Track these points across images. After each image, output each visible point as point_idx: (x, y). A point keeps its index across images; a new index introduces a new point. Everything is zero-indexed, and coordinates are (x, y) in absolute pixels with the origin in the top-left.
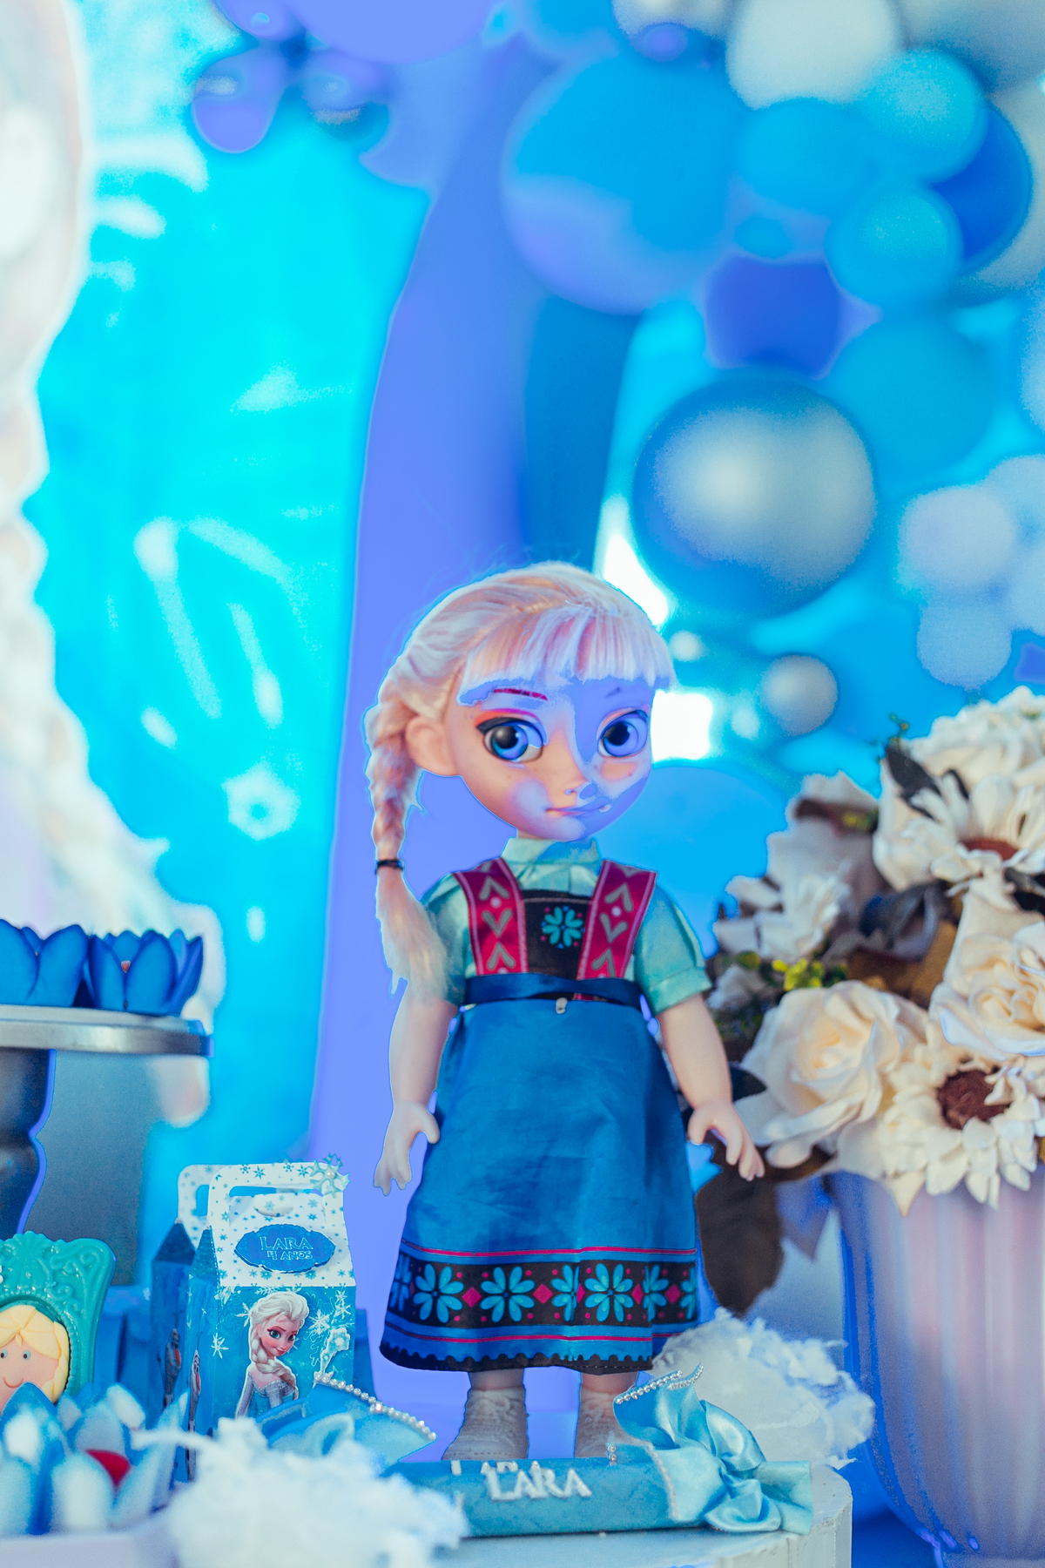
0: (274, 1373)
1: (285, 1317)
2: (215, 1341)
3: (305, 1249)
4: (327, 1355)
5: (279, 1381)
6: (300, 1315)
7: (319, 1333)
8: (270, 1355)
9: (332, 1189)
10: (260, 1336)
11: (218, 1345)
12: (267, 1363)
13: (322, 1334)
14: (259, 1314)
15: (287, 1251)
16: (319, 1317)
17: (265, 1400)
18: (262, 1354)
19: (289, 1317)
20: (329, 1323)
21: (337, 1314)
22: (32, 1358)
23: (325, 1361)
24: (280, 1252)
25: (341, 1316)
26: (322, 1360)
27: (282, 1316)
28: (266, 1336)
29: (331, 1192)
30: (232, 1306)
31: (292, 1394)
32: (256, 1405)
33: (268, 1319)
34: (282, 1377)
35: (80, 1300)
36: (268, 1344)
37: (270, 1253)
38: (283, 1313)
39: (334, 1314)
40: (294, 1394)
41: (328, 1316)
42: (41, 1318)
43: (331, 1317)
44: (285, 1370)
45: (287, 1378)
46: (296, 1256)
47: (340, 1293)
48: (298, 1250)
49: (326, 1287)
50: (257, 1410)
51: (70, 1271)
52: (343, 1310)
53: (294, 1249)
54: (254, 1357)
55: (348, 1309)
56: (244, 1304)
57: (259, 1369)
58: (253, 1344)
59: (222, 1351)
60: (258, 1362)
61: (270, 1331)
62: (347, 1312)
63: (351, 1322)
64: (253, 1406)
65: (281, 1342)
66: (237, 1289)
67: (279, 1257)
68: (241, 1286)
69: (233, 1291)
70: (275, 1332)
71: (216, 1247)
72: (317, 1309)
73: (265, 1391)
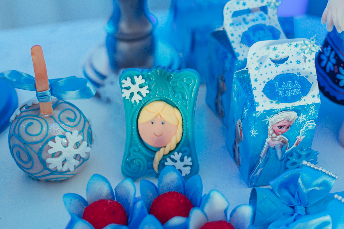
0: (279, 140)
1: (286, 121)
2: (253, 131)
3: (297, 88)
4: (304, 131)
5: (281, 142)
6: (293, 120)
7: (301, 122)
8: (277, 135)
9: (310, 51)
10: (274, 129)
11: (253, 132)
12: (276, 137)
13: (302, 122)
14: (274, 120)
15: (288, 90)
16: (301, 116)
17: (274, 150)
18: (274, 135)
19: (288, 121)
20: (306, 118)
21: (310, 114)
22: (165, 124)
23: (302, 133)
24: (285, 91)
25: (311, 115)
26: (301, 133)
27: (285, 121)
28: (276, 128)
29: (309, 53)
30: (261, 117)
31: (286, 146)
32: (270, 152)
33: (278, 123)
34: (282, 141)
35: (186, 100)
36: (277, 131)
37: (281, 92)
38: (286, 120)
39: (308, 114)
40: (287, 146)
41: (306, 115)
42: (169, 107)
43: (307, 116)
44: (284, 139)
45: (284, 141)
46: (292, 93)
47: (312, 106)
48: (294, 89)
49: (306, 105)
50: (270, 154)
51: (181, 87)
52: (313, 112)
53: (292, 89)
54: (271, 136)
55: (315, 112)
56: (267, 116)
57: (272, 140)
58: (270, 132)
59: (256, 135)
60: (272, 138)
61: (278, 127)
62: (315, 113)
63: (316, 116)
64: (268, 153)
65: (283, 130)
66: (264, 111)
67: (285, 94)
68: (266, 110)
69: (262, 112)
70: (281, 127)
71: (253, 87)
72: (301, 113)
73: (274, 147)
